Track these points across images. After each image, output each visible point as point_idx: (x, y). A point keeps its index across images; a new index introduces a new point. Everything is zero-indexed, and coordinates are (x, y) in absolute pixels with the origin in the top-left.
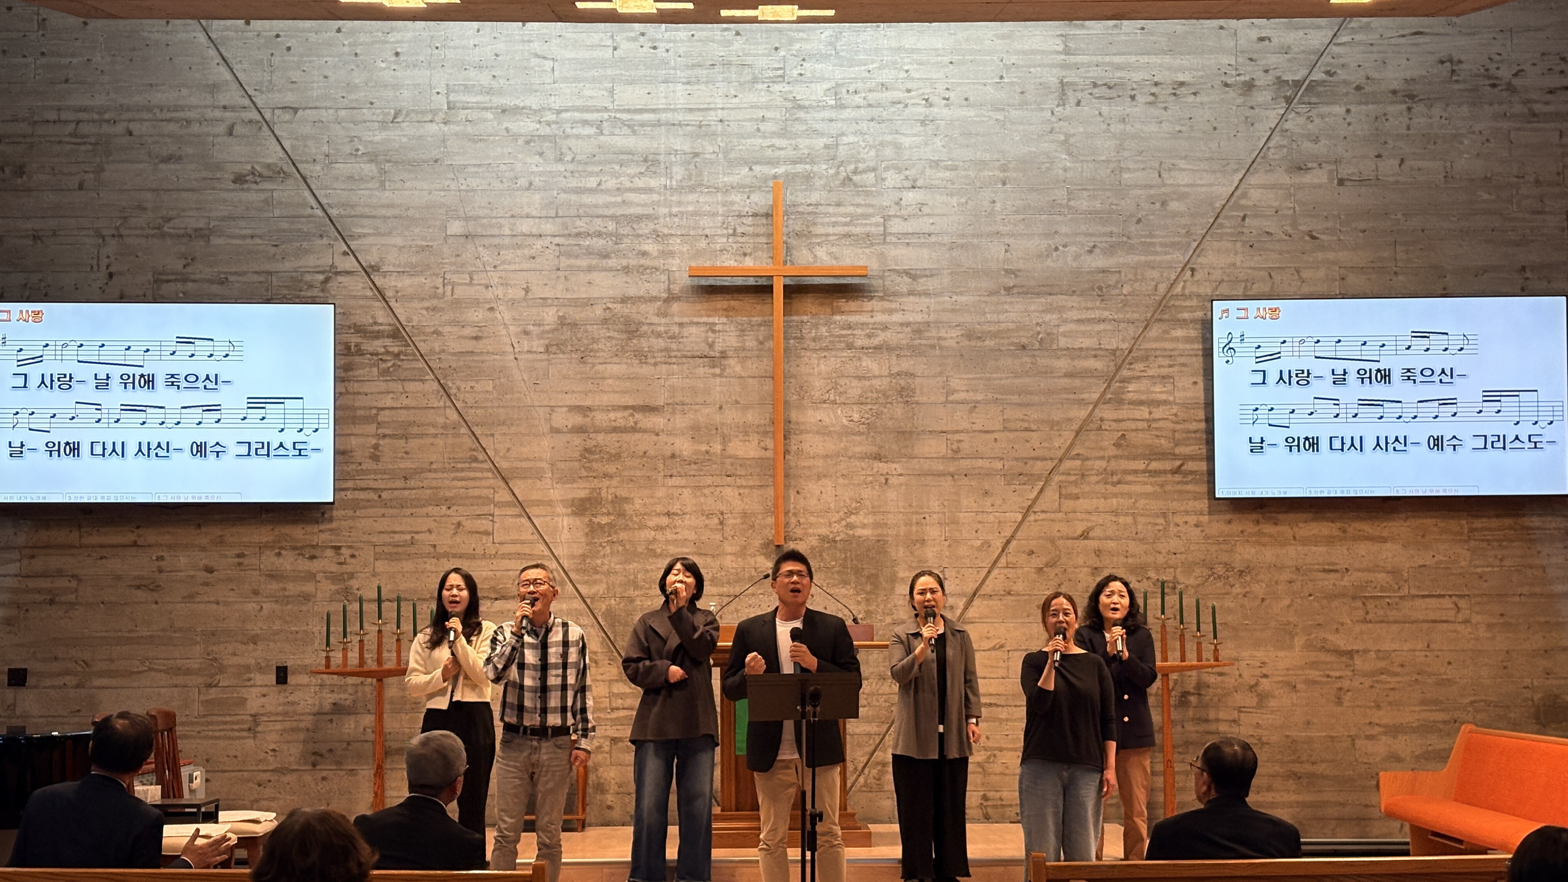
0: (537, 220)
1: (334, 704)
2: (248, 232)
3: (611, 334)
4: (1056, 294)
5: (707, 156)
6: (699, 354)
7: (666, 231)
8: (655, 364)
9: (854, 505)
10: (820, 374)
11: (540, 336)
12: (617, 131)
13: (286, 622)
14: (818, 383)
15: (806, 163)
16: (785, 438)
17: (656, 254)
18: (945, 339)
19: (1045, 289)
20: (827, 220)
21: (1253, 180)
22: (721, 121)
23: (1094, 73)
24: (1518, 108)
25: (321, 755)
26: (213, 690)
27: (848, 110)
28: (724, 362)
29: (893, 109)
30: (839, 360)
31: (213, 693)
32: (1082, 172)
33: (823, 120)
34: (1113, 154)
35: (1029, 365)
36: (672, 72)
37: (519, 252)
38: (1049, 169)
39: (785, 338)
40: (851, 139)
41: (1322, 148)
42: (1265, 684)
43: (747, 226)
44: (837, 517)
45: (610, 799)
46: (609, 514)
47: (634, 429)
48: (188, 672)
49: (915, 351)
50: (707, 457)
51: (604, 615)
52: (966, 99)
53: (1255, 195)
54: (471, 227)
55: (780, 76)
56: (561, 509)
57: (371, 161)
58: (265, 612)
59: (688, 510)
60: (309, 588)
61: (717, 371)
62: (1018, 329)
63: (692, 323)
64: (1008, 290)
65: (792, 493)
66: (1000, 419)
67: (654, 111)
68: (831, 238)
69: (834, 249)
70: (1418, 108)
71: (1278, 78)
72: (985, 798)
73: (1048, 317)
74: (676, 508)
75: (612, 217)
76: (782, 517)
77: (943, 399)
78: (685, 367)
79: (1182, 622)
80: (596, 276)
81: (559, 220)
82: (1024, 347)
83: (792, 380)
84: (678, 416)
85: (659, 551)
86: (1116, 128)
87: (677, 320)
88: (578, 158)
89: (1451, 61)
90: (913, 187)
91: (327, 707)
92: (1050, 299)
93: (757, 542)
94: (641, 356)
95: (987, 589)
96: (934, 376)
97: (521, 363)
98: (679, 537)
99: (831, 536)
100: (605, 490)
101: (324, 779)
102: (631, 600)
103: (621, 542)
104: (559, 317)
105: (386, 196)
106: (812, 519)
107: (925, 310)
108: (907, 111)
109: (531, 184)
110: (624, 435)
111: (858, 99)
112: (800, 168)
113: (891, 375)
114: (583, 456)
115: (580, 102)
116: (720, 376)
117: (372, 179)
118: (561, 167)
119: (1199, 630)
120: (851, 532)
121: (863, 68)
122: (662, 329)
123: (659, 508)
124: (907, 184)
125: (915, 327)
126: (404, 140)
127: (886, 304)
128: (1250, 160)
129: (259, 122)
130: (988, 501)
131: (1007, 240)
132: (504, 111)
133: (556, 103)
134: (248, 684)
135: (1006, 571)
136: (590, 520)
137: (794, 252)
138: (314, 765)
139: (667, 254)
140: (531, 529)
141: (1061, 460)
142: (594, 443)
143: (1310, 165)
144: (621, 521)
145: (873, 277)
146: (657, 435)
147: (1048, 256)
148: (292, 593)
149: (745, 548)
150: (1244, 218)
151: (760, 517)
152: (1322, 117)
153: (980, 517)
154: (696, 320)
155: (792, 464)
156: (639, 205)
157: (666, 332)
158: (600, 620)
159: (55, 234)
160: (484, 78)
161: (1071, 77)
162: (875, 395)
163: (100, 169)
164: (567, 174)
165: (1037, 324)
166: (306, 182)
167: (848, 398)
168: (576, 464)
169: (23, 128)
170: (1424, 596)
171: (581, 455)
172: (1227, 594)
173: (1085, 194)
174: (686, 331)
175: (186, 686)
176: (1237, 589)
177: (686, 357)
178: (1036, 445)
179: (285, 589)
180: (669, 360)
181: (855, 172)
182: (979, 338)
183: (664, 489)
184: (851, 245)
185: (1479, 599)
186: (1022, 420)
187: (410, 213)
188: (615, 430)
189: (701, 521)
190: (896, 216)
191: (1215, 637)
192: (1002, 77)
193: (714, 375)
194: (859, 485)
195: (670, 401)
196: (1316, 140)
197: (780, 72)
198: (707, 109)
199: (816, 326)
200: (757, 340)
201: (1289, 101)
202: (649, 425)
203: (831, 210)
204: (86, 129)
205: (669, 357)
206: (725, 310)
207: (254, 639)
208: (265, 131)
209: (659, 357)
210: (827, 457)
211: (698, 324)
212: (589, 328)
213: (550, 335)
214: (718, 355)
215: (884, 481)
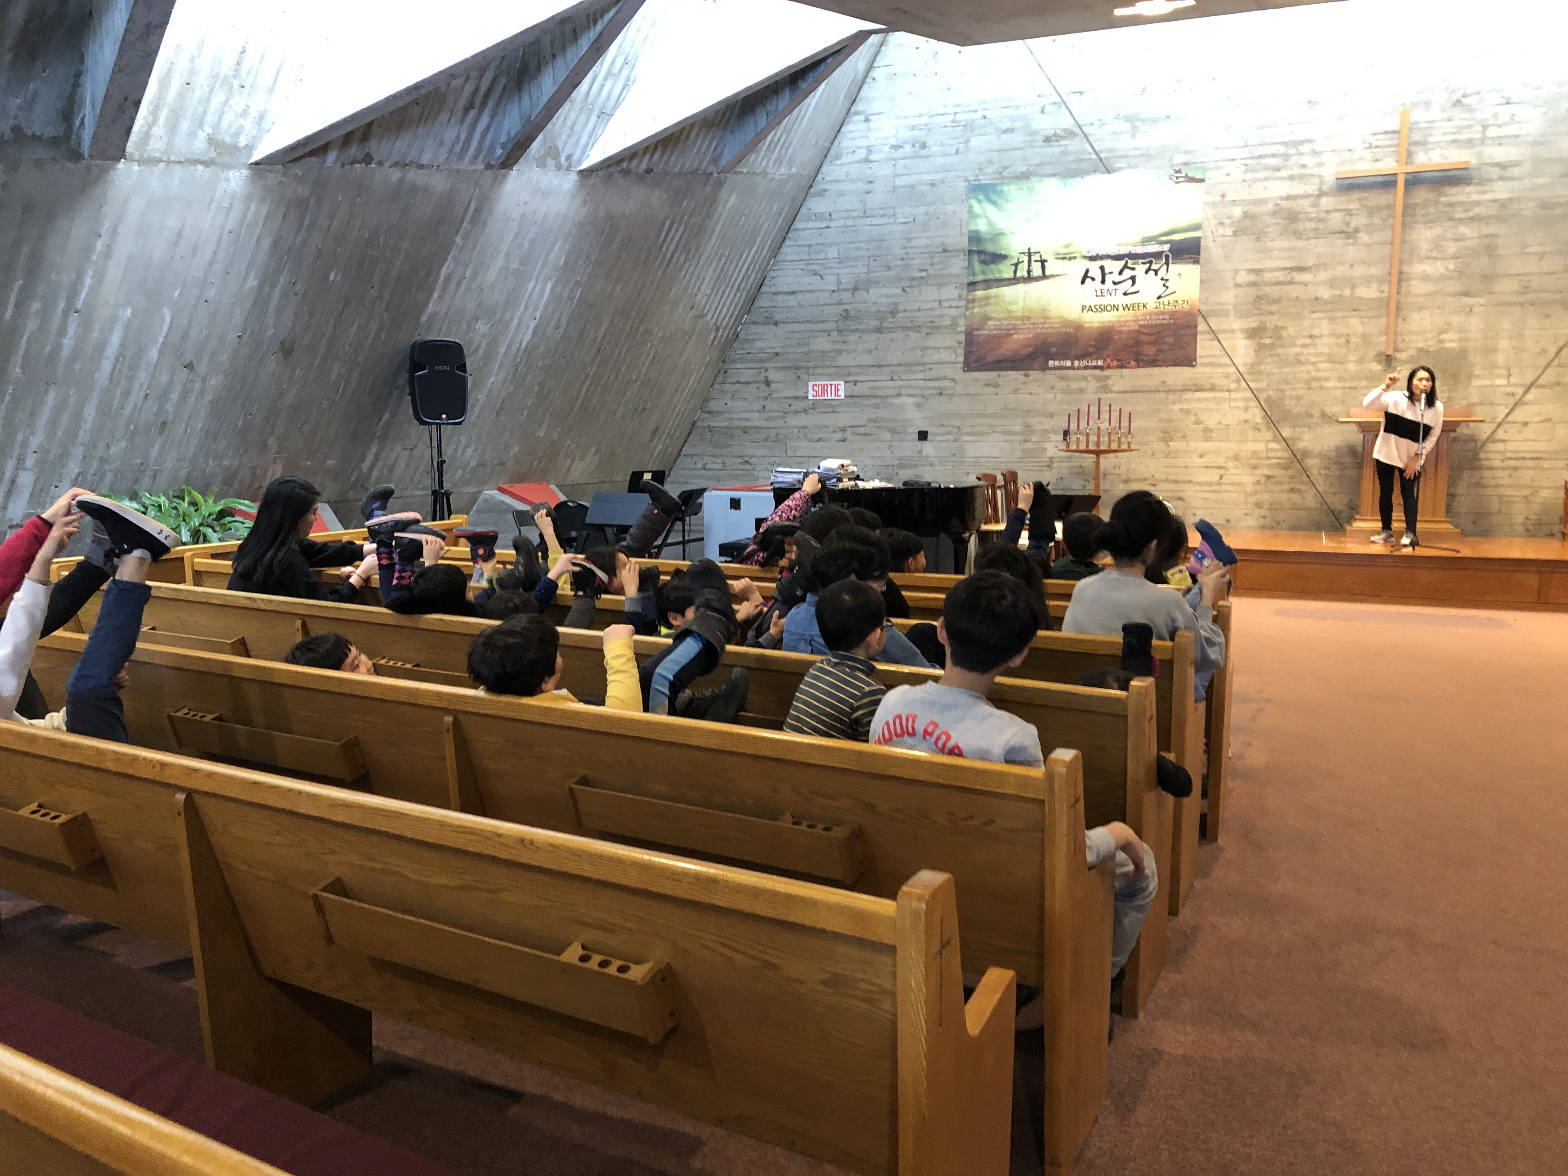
0: (1232, 149)
2: (1051, 172)
3: (1279, 221)
6: (1339, 230)
7: (1321, 149)
8: (1307, 239)
9: (1445, 327)
10: (1426, 239)
11: (1230, 226)
14: (1424, 247)
15: (1427, 93)
16: (1398, 284)
17: (1312, 165)
18: (1524, 210)
20: (1439, 131)
28: (1357, 235)
30: (1442, 229)
31: (1028, 445)
39: (1404, 216)
43: (1380, 140)
44: (1430, 335)
46: (1271, 337)
47: (1291, 282)
48: (1015, 433)
49: (1499, 219)
50: (1340, 299)
51: (1266, 401)
56: (1239, 335)
57: (1127, 121)
58: (1058, 399)
59: (1326, 332)
60: (1083, 385)
61: (1351, 241)
63: (1335, 210)
65: (1400, 321)
68: (1442, 144)
69: (1444, 152)
74: (1316, 332)
75: (1284, 143)
76: (1392, 335)
77: (1519, 252)
78: (1329, 240)
80: (1270, 184)
81: (1248, 148)
83: (1406, 245)
84: (1321, 273)
85: (1303, 360)
87: (1325, 208)
90: (1508, 103)
93: (1372, 353)
94: (1298, 235)
95: (1542, 381)
96: (1514, 236)
97: (1218, 243)
98: (1318, 351)
99: (1426, 348)
100: (1269, 322)
102: (1283, 391)
103: (1278, 355)
104: (1244, 212)
105: (1135, 143)
106: (1413, 337)
107: (1510, 190)
110: (1284, 287)
112: (1422, 96)
113: (1480, 237)
116: (1353, 244)
117: (1128, 132)
120: (1441, 345)
122: (1314, 215)
123: (1304, 333)
124: (1504, 101)
125: (1502, 202)
126: (1148, 105)
127: (1481, 188)
129: (1060, 103)
130: (1549, 320)
134: (1048, 440)
135: (1557, 369)
136: (1259, 342)
137: (1414, 156)
140: (1220, 348)
142: (1263, 292)
144: (1279, 342)
145: (1473, 169)
146: (1306, 285)
148: (1073, 388)
149: (1364, 357)
151: (1376, 337)
153: (1542, 332)
154: (1338, 207)
155: (1402, 301)
156: (1302, 133)
157: (1316, 217)
158: (1263, 403)
159: (942, 182)
162: (1467, 251)
163: (967, 141)
166: (1087, 139)
167: (1446, 255)
168: (1251, 306)
169: (926, 120)
171: (1255, 301)
174: (1330, 216)
175: (1013, 441)
177: (1330, 233)
179: (1069, 386)
180: (1317, 236)
181: (1464, 96)
182: (1550, 208)
183: (1309, 321)
184: (1456, 148)
189: (1333, 340)
190: (1493, 125)
193: (1349, 244)
194: (1450, 313)
195: (1316, 263)
199: (1426, 205)
200: (1383, 218)
202: (1302, 279)
203: (1443, 124)
204: (959, 117)
205: (1317, 234)
206: (1359, 200)
207: (1051, 415)
208: (1063, 106)
209: (1311, 234)
210: (1427, 295)
211: (1339, 210)
212: (1264, 218)
213: (1237, 224)
214: (1352, 230)
215: (1469, 310)
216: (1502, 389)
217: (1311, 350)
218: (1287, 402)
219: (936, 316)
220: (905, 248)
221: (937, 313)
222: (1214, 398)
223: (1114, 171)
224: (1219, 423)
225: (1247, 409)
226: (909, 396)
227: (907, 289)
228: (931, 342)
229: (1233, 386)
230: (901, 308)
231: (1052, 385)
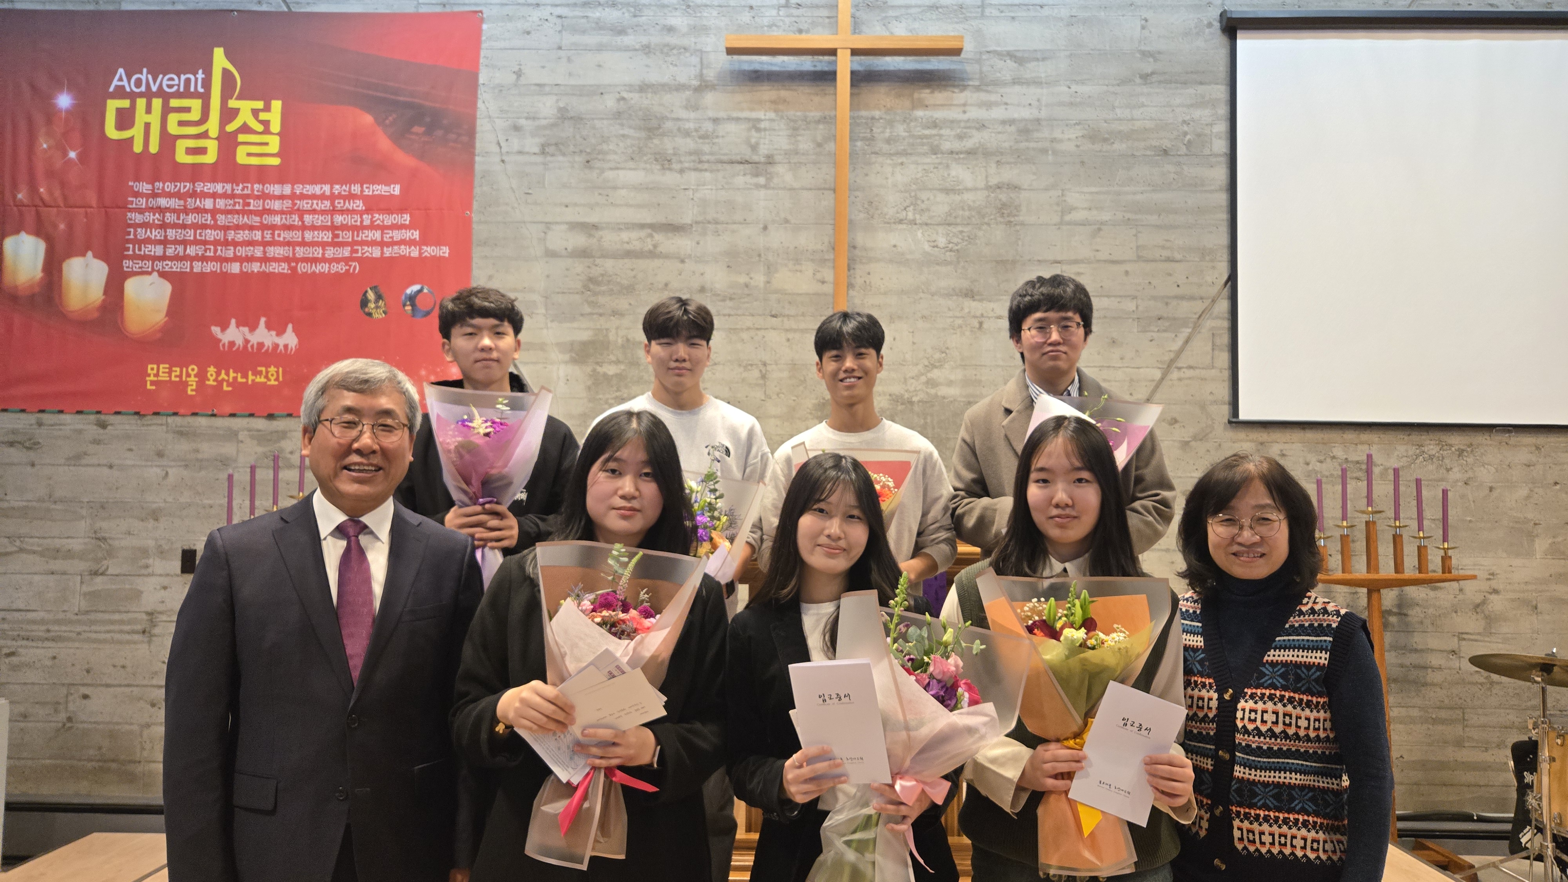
3: (626, 131)
4: (1209, 83)
6: (738, 158)
7: (699, 1)
8: (682, 171)
9: (937, 356)
10: (896, 185)
11: (535, 133)
13: (198, 493)
14: (892, 198)
16: (849, 270)
17: (685, 30)
18: (1061, 141)
19: (1193, 76)
26: (99, 579)
28: (771, 169)
30: (920, 167)
31: (99, 582)
35: (1172, 175)
39: (852, 139)
42: (1497, 604)
44: (914, 371)
46: (618, 362)
47: (653, 254)
48: (69, 555)
49: (1020, 157)
50: (746, 291)
56: (555, 355)
58: (171, 478)
60: (229, 449)
61: (762, 180)
62: (1158, 129)
63: (730, 119)
64: (1145, 77)
66: (1133, 245)
68: (913, 11)
69: (916, 25)
73: (1197, 113)
77: (1056, 219)
78: (720, 175)
80: (607, 58)
82: (1165, 152)
83: (858, 193)
84: (710, 238)
87: (711, 114)
92: (1201, 89)
94: (665, 161)
96: (1046, 189)
97: (509, 167)
99: (906, 396)
100: (614, 331)
104: (560, 110)
107: (1035, 103)
110: (640, 261)
113: (988, 188)
114: (586, 288)
116: (765, 187)
119: (1422, 528)
120: (933, 391)
122: (691, 125)
125: (1022, 125)
127: (983, 96)
130: (1115, 353)
131: (1144, 14)
134: (143, 571)
136: (594, 370)
139: (698, 30)
141: (1214, 301)
142: (600, 271)
144: (634, 373)
145: (968, 59)
146: (683, 261)
147: (1198, 34)
148: (205, 456)
149: (793, 409)
154: (736, 114)
157: (696, 130)
162: (967, 213)
165: (1184, 122)
167: (931, 217)
168: (577, 298)
171: (583, 287)
172: (1442, 480)
174: (722, 129)
175: (64, 573)
176: (1456, 474)
177: (722, 162)
178: (1182, 280)
179: (197, 451)
180: (700, 166)
182: (1105, 140)
184: (938, 19)
186: (1163, 247)
188: (629, 254)
189: (736, 374)
193: (758, 186)
194: (944, 329)
195: (700, 219)
199: (891, 123)
200: (815, 140)
202: (673, 249)
205: (699, 162)
206: (774, 102)
207: (155, 515)
209: (687, 162)
210: (902, 292)
211: (738, 119)
212: (598, 123)
213: (547, 132)
214: (763, 160)
215: (977, 325)
231: (161, 448)
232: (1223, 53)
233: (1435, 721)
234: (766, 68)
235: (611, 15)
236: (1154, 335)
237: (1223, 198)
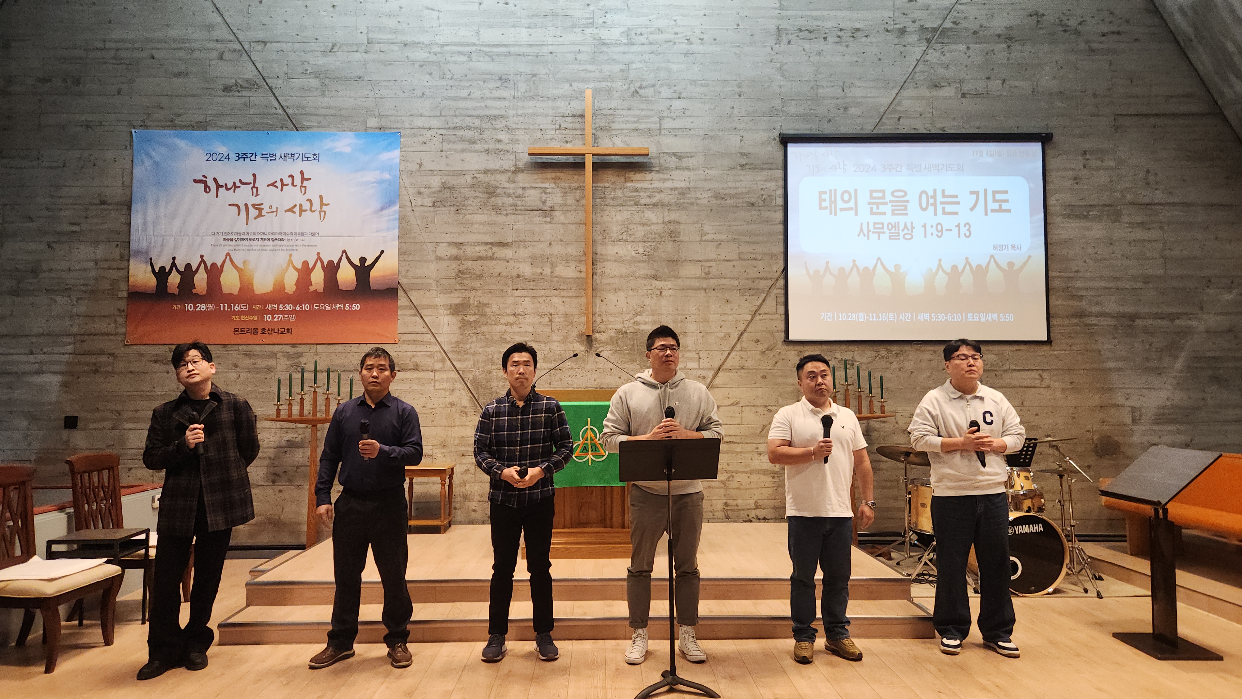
0: (428, 118)
1: (288, 441)
2: (232, 124)
3: (477, 194)
4: (774, 169)
5: (542, 76)
6: (535, 208)
7: (514, 126)
8: (507, 215)
9: (639, 310)
10: (617, 222)
11: (429, 196)
12: (482, 59)
13: (256, 386)
14: (615, 228)
15: (608, 81)
16: (593, 264)
17: (507, 141)
18: (700, 199)
19: (766, 166)
20: (622, 119)
21: (905, 93)
22: (551, 53)
23: (801, 23)
24: (1082, 46)
25: (278, 475)
27: (636, 47)
28: (553, 214)
29: (666, 46)
30: (629, 213)
32: (792, 88)
33: (619, 53)
34: (812, 76)
35: (756, 217)
36: (518, 20)
37: (416, 139)
38: (769, 86)
39: (593, 198)
40: (638, 65)
41: (950, 73)
43: (568, 123)
44: (627, 317)
45: (473, 505)
46: (475, 314)
47: (492, 258)
49: (680, 207)
50: (541, 277)
51: (471, 382)
52: (715, 40)
53: (906, 103)
54: (384, 123)
55: (591, 23)
56: (442, 311)
57: (316, 78)
58: (242, 378)
59: (528, 312)
61: (548, 219)
62: (748, 193)
63: (531, 188)
64: (742, 166)
65: (598, 301)
66: (737, 252)
67: (506, 45)
68: (624, 131)
69: (626, 139)
70: (1016, 46)
71: (922, 26)
72: (726, 504)
73: (768, 185)
74: (520, 310)
75: (478, 116)
76: (591, 316)
77: (698, 239)
78: (527, 217)
79: (859, 387)
80: (467, 156)
81: (443, 118)
82: (753, 204)
83: (598, 226)
84: (521, 249)
85: (508, 339)
86: (815, 59)
87: (521, 185)
88: (455, 77)
89: (1037, 14)
90: (679, 98)
91: (284, 443)
92: (770, 172)
93: (574, 334)
94: (497, 209)
95: (727, 365)
96: (694, 224)
97: (416, 214)
98: (522, 330)
99: (624, 330)
100: (472, 298)
101: (280, 491)
102: (489, 372)
103: (483, 334)
104: (442, 183)
105: (326, 101)
106: (611, 319)
107: (687, 179)
108: (675, 47)
109: (423, 94)
110: (485, 262)
111: (642, 39)
112: (604, 85)
113: (664, 223)
114: (458, 276)
115: (456, 40)
116: (550, 223)
117: (317, 89)
118: (444, 83)
119: (871, 392)
120: (637, 327)
121: (646, 18)
122: (512, 191)
123: (509, 311)
124: (676, 95)
125: (681, 190)
126: (338, 63)
127: (661, 176)
128: (903, 81)
129: (240, 51)
130: (729, 306)
131: (742, 133)
132: (405, 45)
133: (441, 40)
135: (741, 353)
136: (463, 319)
137: (600, 140)
138: (274, 482)
139: (514, 141)
140: (423, 324)
141: (777, 280)
142: (465, 267)
143: (943, 84)
144: (483, 319)
145: (652, 157)
146: (508, 262)
147: (768, 144)
148: (260, 366)
149: (566, 337)
150: (899, 119)
151: (576, 317)
152: (951, 51)
153: (724, 317)
154: (534, 185)
155: (598, 282)
156: (496, 108)
157: (514, 194)
158: (469, 385)
159: (101, 124)
160: (392, 23)
161: (784, 24)
162: (653, 236)
163: (132, 82)
164: (448, 88)
165: (762, 189)
166: (272, 92)
167: (635, 238)
168: (453, 280)
169: (80, 53)
170: (1019, 370)
171: (456, 275)
172: (888, 368)
173: (794, 103)
174: (527, 193)
176: (895, 365)
177: (527, 210)
178: (761, 270)
180: (516, 212)
181: (641, 87)
182: (722, 198)
183: (512, 298)
184: (638, 136)
185: (1056, 372)
186: (752, 253)
187: (342, 112)
188: (480, 258)
189: (536, 320)
190: (668, 117)
191: (882, 398)
192: (738, 25)
193: (546, 222)
194: (643, 296)
195: (517, 239)
196: (947, 68)
197: (591, 21)
198: (542, 45)
199: (614, 190)
200: (575, 199)
201: (929, 41)
202: (503, 255)
203: (624, 112)
204: (123, 54)
205: (516, 210)
206: (554, 179)
208: (245, 57)
209: (509, 210)
210: (621, 277)
211: (535, 188)
212: (462, 190)
213: (436, 195)
214: (549, 209)
215: (659, 293)
216: (693, 372)
217: (516, 329)
218: (494, 384)
219: (89, 278)
220: (52, 196)
221: (93, 274)
222: (418, 379)
223: (303, 128)
224: (424, 407)
225: (453, 390)
226: (54, 373)
227: (53, 245)
228: (82, 308)
229: (438, 366)
230: (44, 266)
231: (235, 362)
232: (781, 154)
233: (884, 488)
234: (550, 161)
235: (469, 134)
236: (748, 297)
237: (781, 228)
